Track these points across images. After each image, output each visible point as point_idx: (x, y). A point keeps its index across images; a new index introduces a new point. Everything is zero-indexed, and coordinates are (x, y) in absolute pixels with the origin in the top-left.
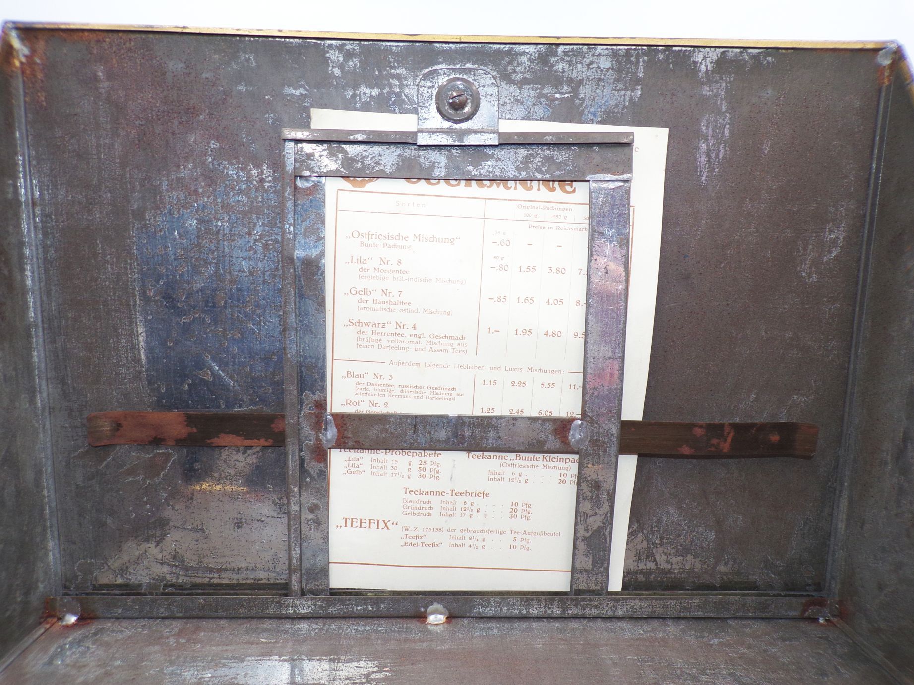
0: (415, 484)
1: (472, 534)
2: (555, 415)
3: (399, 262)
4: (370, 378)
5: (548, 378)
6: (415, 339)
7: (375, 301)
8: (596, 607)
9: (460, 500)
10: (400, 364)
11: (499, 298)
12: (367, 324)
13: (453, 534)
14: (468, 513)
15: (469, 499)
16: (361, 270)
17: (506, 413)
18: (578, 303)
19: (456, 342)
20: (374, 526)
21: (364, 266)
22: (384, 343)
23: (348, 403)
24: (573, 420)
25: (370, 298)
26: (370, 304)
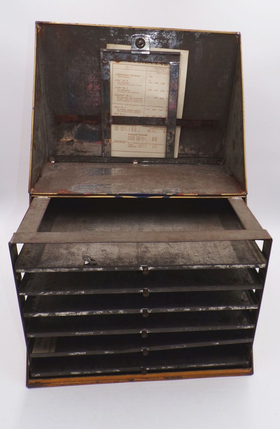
0: (131, 132)
1: (144, 144)
2: (162, 117)
3: (127, 81)
4: (120, 108)
5: (161, 109)
6: (131, 99)
7: (122, 90)
8: (171, 161)
9: (141, 136)
10: (127, 105)
11: (150, 90)
12: (120, 95)
13: (139, 144)
14: (143, 139)
15: (143, 136)
16: (118, 82)
17: (151, 117)
18: (167, 91)
19: (140, 100)
20: (121, 142)
21: (119, 82)
22: (124, 100)
23: (115, 113)
24: (166, 118)
25: (121, 89)
26: (120, 91)
